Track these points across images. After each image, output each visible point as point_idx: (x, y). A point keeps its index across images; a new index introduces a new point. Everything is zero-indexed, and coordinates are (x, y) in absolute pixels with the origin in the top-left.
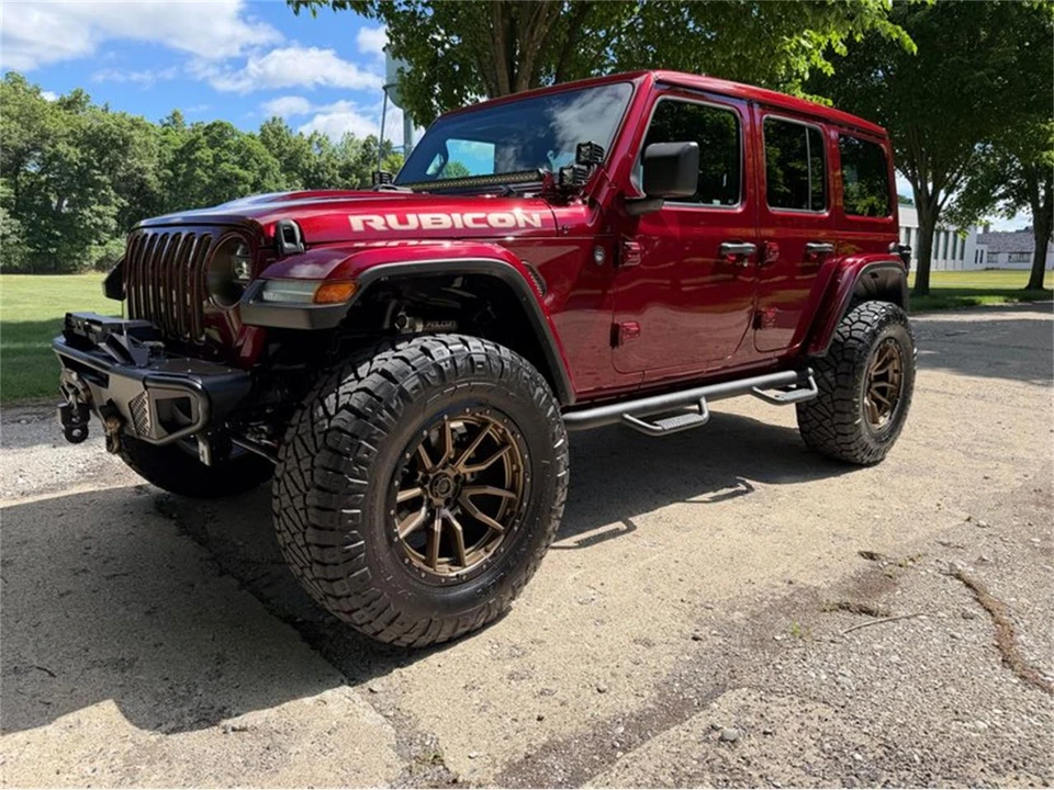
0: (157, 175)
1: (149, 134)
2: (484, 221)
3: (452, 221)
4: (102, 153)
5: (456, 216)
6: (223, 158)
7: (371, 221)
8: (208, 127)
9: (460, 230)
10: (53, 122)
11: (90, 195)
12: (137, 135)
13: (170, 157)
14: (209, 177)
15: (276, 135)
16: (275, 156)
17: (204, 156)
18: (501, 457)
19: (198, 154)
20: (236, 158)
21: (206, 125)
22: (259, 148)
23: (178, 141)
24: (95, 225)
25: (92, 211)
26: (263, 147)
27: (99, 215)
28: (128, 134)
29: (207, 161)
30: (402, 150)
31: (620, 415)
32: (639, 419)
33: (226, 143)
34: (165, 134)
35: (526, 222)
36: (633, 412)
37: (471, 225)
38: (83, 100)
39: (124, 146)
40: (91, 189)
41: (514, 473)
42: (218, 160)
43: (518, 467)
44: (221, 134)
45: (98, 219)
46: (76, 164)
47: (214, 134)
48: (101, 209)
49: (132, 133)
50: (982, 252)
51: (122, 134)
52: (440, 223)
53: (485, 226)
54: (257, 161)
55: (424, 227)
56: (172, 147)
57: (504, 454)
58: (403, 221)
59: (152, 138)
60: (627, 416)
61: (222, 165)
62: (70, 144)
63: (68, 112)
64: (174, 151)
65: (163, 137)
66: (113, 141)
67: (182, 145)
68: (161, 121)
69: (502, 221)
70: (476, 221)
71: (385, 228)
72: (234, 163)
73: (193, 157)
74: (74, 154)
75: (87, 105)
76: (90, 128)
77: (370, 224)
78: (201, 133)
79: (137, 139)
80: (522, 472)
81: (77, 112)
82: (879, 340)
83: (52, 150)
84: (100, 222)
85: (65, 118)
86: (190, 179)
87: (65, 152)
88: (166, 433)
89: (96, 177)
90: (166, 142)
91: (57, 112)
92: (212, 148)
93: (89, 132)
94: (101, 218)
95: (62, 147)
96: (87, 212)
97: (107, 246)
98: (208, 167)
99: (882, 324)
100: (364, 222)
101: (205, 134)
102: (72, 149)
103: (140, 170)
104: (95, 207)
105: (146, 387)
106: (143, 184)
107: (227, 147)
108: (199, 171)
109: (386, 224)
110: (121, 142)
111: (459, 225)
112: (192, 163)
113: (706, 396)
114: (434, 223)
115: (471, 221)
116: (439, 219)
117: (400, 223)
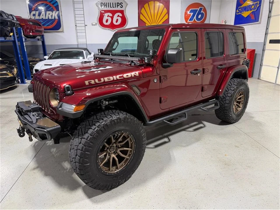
2: (123, 77)
3: (113, 78)
7: (91, 82)
18: (128, 141)
32: (167, 121)
35: (134, 75)
41: (131, 144)
43: (132, 142)
52: (110, 79)
55: (106, 81)
57: (128, 139)
58: (100, 80)
60: (164, 121)
69: (127, 76)
70: (120, 77)
71: (94, 83)
77: (91, 83)
80: (133, 144)
88: (42, 140)
100: (89, 82)
105: (35, 130)
109: (95, 82)
111: (115, 79)
113: (187, 112)
114: (108, 80)
115: (118, 77)
116: (110, 78)
117: (99, 81)
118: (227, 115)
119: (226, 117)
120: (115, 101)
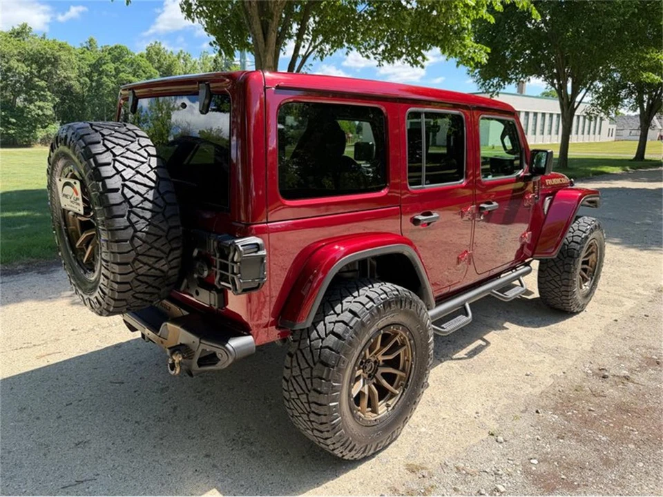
0: (79, 81)
1: (71, 54)
4: (41, 67)
6: (121, 69)
8: (112, 49)
10: (6, 46)
11: (33, 95)
12: (63, 55)
13: (87, 69)
14: (112, 82)
15: (157, 54)
16: (156, 68)
17: (108, 68)
19: (104, 67)
20: (130, 70)
21: (109, 48)
22: (145, 63)
23: (91, 58)
24: (38, 115)
25: (35, 106)
26: (148, 62)
27: (40, 108)
28: (58, 54)
29: (111, 72)
30: (239, 63)
33: (124, 59)
34: (83, 53)
38: (28, 31)
39: (55, 62)
40: (34, 91)
42: (117, 71)
44: (120, 54)
45: (39, 111)
46: (23, 74)
47: (115, 53)
48: (41, 104)
49: (60, 53)
50: (613, 129)
51: (53, 54)
54: (144, 72)
56: (88, 62)
59: (74, 57)
61: (121, 74)
62: (18, 61)
63: (18, 39)
64: (90, 66)
65: (82, 56)
66: (48, 59)
67: (94, 61)
68: (81, 44)
72: (130, 73)
73: (101, 69)
74: (22, 68)
75: (30, 34)
76: (31, 50)
78: (107, 53)
79: (63, 57)
81: (24, 39)
83: (7, 65)
84: (41, 113)
85: (15, 44)
86: (100, 84)
87: (16, 66)
89: (37, 83)
90: (83, 59)
91: (9, 39)
92: (114, 63)
93: (31, 53)
94: (42, 110)
95: (14, 63)
96: (32, 107)
97: (47, 129)
98: (112, 76)
101: (110, 53)
102: (20, 64)
103: (67, 78)
104: (37, 103)
106: (70, 87)
107: (124, 62)
108: (105, 78)
110: (53, 60)
112: (101, 73)
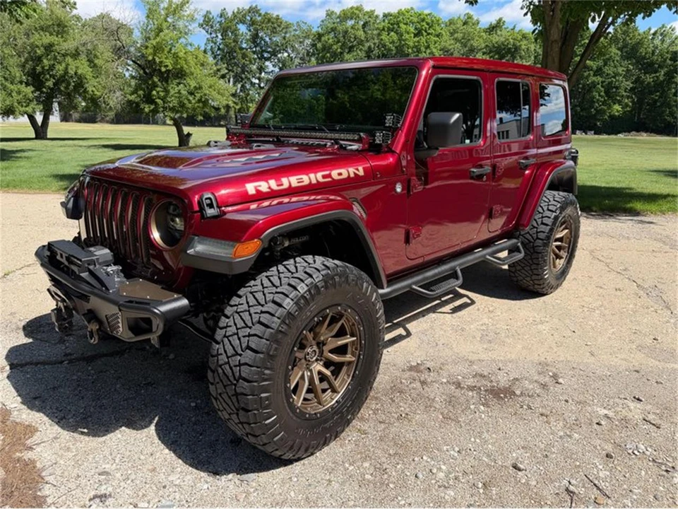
2: (329, 176)
3: (310, 179)
5: (312, 176)
7: (260, 186)
9: (315, 185)
31: (410, 286)
32: (419, 287)
35: (355, 173)
36: (415, 283)
37: (321, 180)
52: (303, 182)
53: (330, 179)
55: (293, 185)
58: (279, 183)
60: (414, 287)
69: (340, 174)
70: (324, 177)
71: (268, 190)
77: (260, 188)
82: (560, 219)
88: (133, 336)
99: (562, 209)
100: (256, 187)
105: (120, 310)
109: (270, 188)
111: (314, 181)
113: (460, 265)
114: (298, 182)
115: (321, 178)
116: (302, 179)
117: (278, 185)
118: (538, 275)
119: (536, 282)
120: (305, 238)
